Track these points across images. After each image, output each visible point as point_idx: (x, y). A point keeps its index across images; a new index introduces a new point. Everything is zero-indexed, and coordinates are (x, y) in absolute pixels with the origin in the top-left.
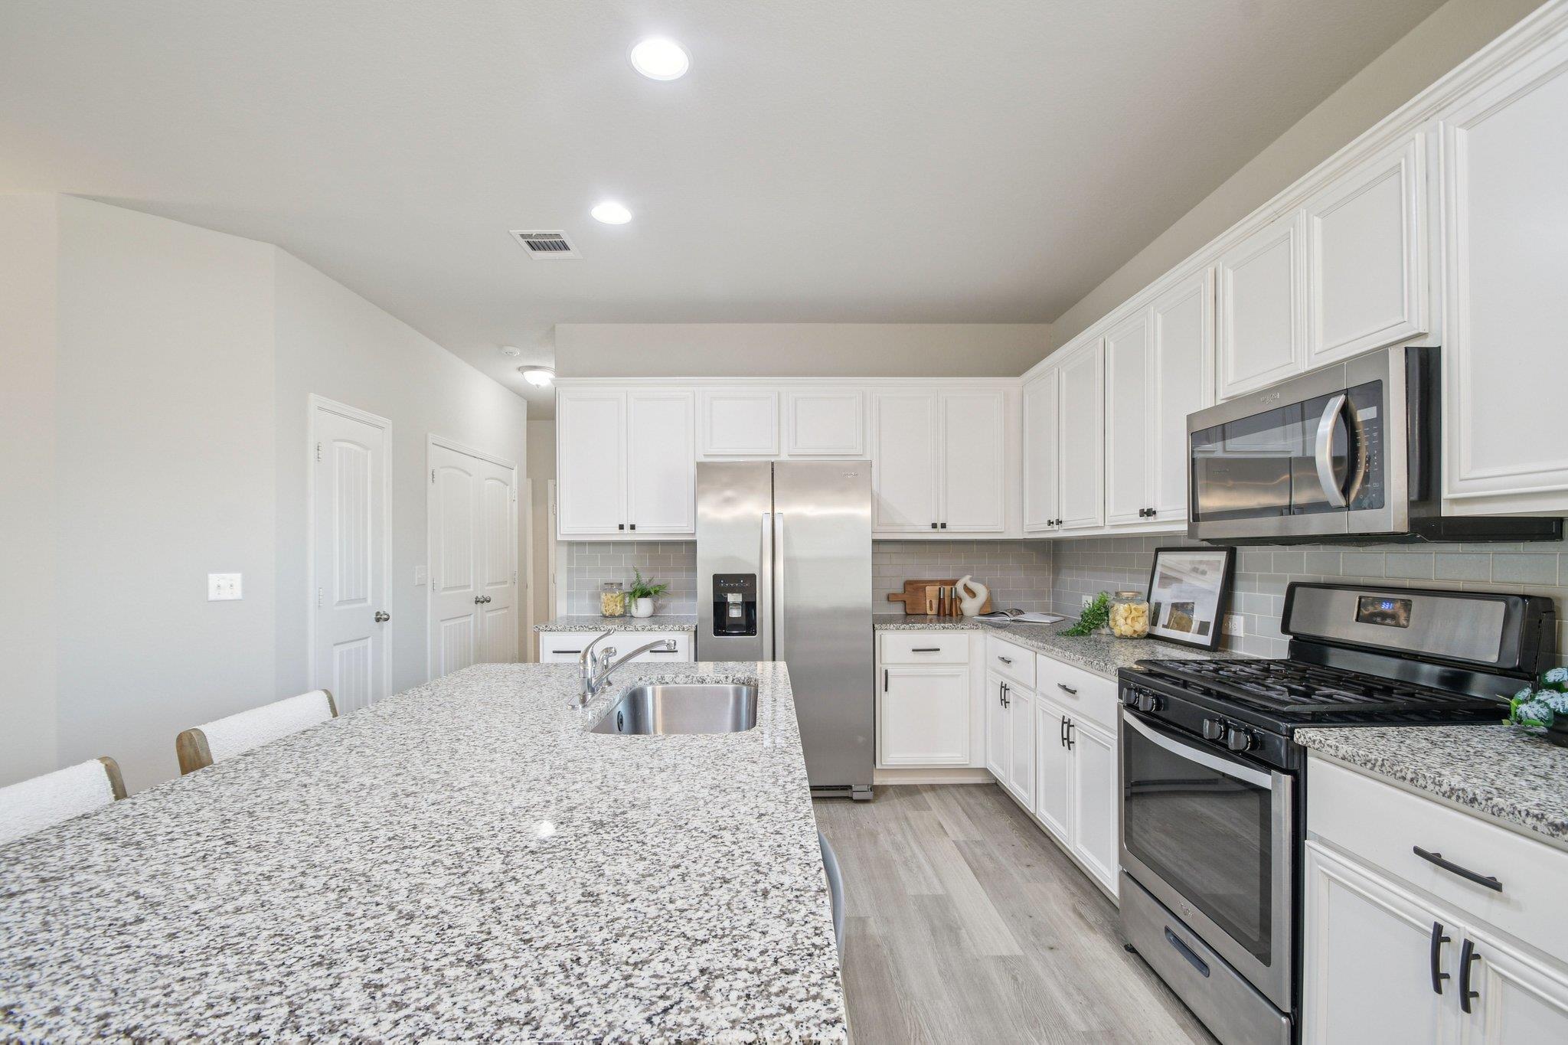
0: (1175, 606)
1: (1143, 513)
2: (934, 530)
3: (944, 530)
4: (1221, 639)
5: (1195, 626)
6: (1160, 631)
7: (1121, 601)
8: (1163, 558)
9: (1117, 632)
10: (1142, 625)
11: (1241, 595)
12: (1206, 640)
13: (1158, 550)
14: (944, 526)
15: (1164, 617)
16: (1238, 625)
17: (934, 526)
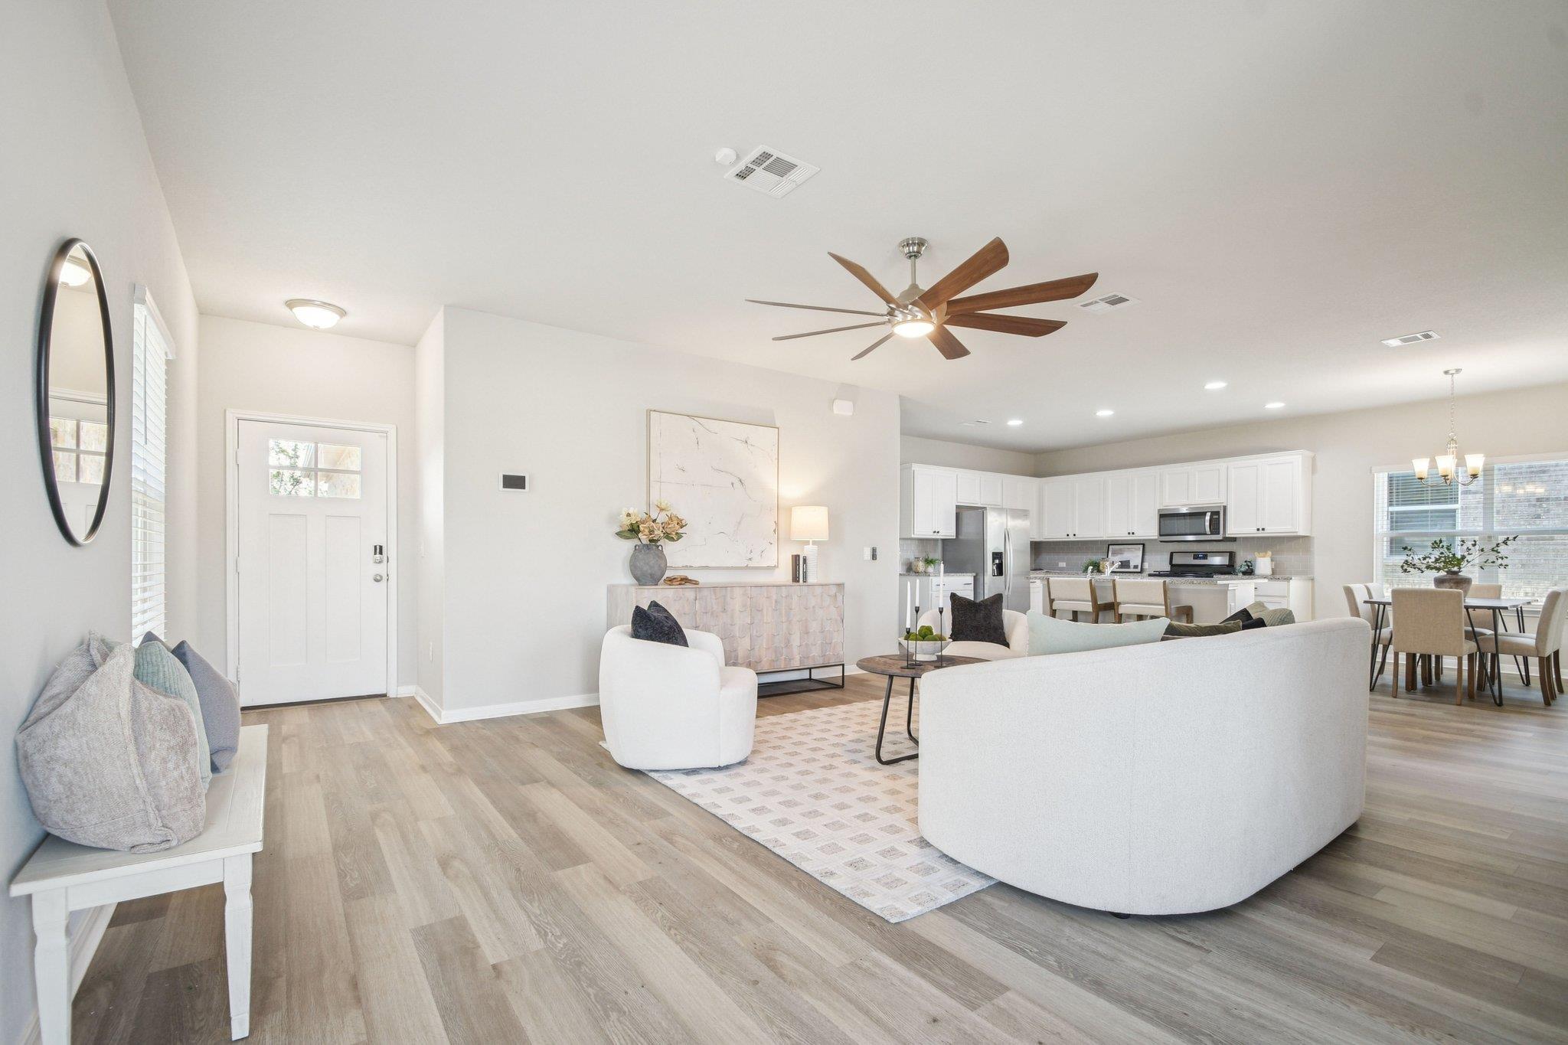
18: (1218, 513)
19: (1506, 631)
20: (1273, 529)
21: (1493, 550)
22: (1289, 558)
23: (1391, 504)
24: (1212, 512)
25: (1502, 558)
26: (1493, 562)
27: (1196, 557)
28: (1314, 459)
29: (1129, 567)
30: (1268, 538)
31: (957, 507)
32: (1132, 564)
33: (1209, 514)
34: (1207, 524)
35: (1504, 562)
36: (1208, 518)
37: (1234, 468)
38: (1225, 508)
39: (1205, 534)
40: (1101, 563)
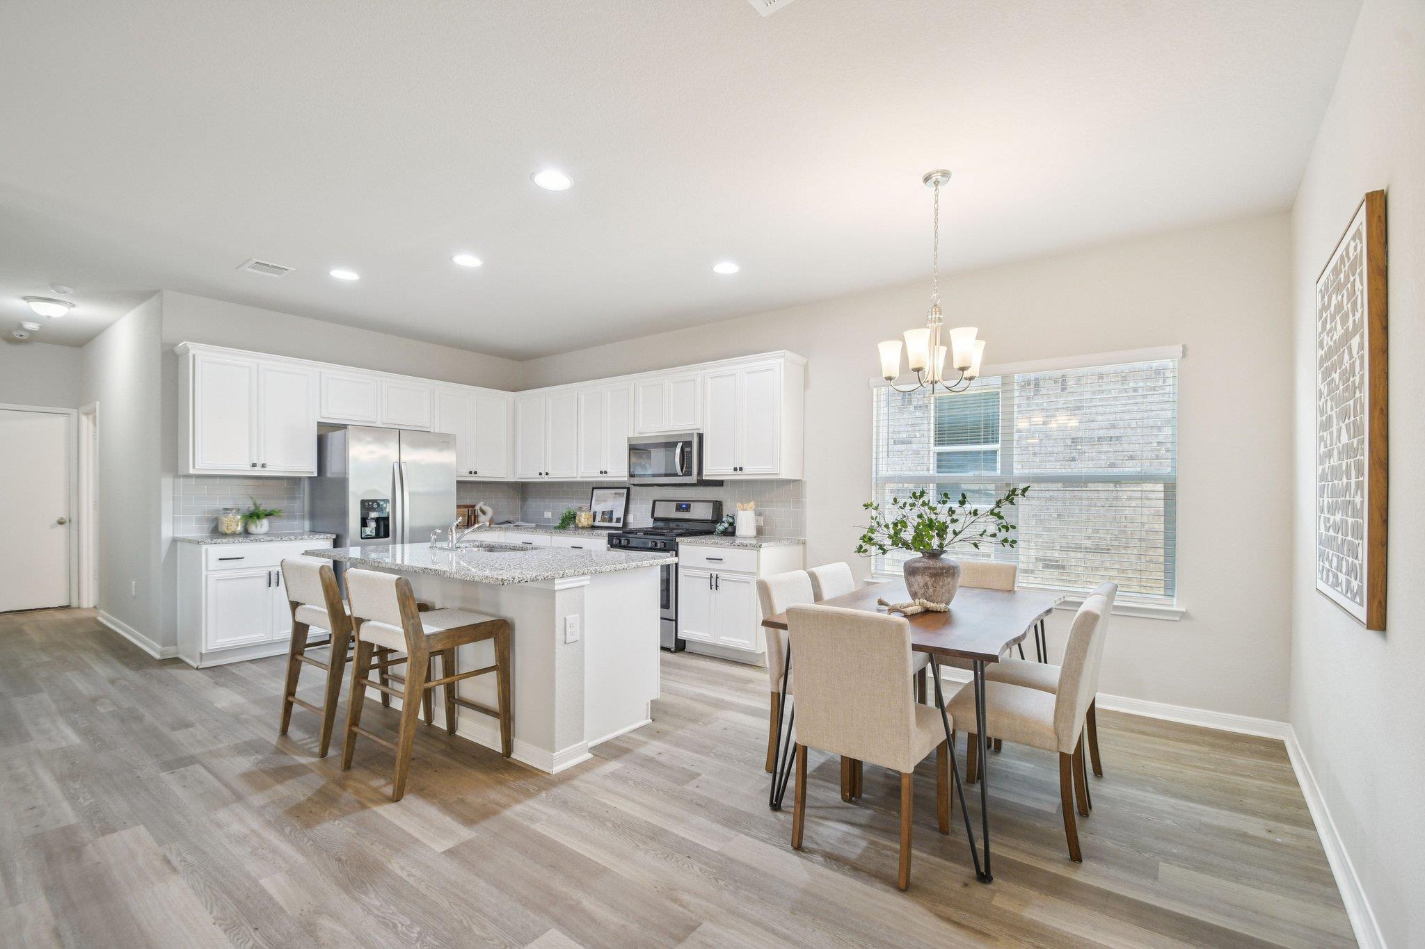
0: (603, 513)
1: (601, 472)
2: (470, 475)
3: (475, 475)
4: (625, 523)
5: (614, 520)
6: (597, 524)
7: (582, 511)
8: (595, 491)
9: (580, 525)
10: (590, 522)
11: (632, 506)
12: (620, 525)
13: (593, 488)
14: (476, 473)
15: (599, 517)
16: (631, 518)
17: (471, 473)
18: (688, 444)
19: (1023, 658)
20: (753, 470)
21: (992, 512)
22: (780, 513)
23: (939, 442)
24: (683, 442)
25: (1007, 529)
26: (994, 535)
27: (679, 508)
28: (806, 368)
29: (611, 520)
30: (747, 482)
31: (320, 425)
32: (615, 516)
33: (680, 445)
34: (677, 460)
35: (1011, 535)
36: (678, 451)
37: (711, 378)
38: (700, 437)
39: (676, 475)
40: (578, 513)
